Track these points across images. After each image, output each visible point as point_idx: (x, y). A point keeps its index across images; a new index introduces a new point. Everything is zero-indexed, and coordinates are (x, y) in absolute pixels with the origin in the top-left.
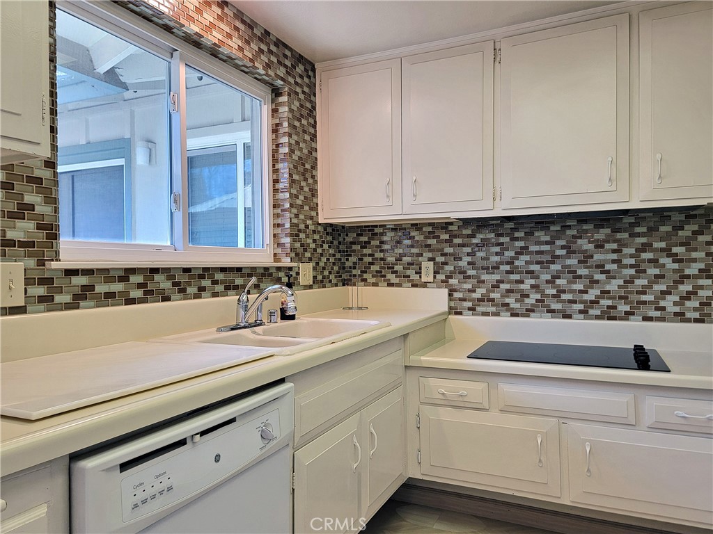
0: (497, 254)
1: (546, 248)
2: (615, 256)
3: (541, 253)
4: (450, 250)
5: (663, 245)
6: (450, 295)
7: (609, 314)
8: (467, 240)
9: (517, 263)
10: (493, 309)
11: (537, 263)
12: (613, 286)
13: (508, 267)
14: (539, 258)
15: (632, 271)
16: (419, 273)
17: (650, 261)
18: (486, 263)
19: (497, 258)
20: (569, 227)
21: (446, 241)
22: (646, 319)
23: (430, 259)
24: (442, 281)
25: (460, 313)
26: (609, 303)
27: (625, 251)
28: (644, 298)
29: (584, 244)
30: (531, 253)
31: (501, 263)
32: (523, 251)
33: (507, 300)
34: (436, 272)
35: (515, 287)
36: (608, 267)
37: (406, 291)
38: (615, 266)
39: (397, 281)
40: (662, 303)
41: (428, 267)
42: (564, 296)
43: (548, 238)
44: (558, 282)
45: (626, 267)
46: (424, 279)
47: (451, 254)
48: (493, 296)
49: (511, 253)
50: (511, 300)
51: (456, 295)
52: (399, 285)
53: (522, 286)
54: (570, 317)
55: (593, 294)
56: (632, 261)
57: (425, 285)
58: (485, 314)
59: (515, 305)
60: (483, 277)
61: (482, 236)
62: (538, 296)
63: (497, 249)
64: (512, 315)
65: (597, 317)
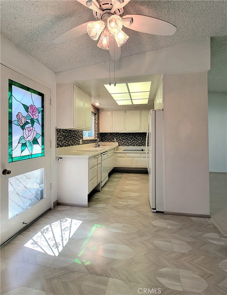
0: (125, 137)
1: (132, 137)
6: (119, 143)
7: (139, 146)
8: (121, 135)
9: (128, 139)
10: (125, 145)
11: (131, 139)
12: (140, 142)
16: (114, 140)
18: (124, 139)
22: (143, 146)
25: (120, 146)
26: (139, 144)
28: (143, 143)
29: (136, 136)
31: (126, 139)
32: (129, 137)
34: (116, 140)
36: (139, 139)
37: (112, 143)
39: (110, 141)
41: (115, 139)
42: (134, 143)
43: (132, 135)
44: (133, 141)
48: (125, 143)
49: (127, 137)
50: (127, 144)
53: (128, 142)
55: (137, 143)
57: (115, 142)
58: (123, 146)
60: (123, 141)
62: (131, 143)
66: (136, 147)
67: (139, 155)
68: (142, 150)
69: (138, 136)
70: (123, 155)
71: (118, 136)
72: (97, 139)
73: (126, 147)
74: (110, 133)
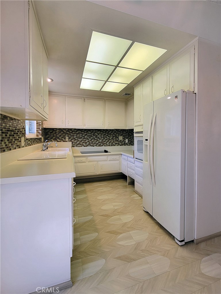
0: (81, 135)
1: (90, 134)
2: (101, 136)
3: (89, 135)
4: (72, 134)
5: (107, 134)
6: (72, 143)
7: (100, 146)
8: (75, 133)
9: (85, 137)
10: (81, 146)
11: (89, 137)
12: (100, 141)
13: (83, 138)
14: (89, 136)
15: (103, 138)
16: (65, 139)
17: (105, 137)
18: (79, 137)
19: (82, 136)
20: (94, 131)
21: (71, 132)
22: (105, 146)
23: (67, 136)
24: (70, 141)
25: (74, 147)
26: (100, 144)
27: (102, 135)
28: (104, 143)
29: (96, 134)
30: (87, 135)
31: (82, 137)
33: (83, 144)
34: (69, 139)
35: (85, 141)
36: (100, 138)
37: (62, 143)
38: (101, 138)
39: (60, 141)
40: (107, 143)
41: (67, 138)
42: (93, 143)
43: (90, 133)
44: (92, 140)
45: (102, 138)
46: (66, 140)
47: (72, 135)
48: (80, 143)
49: (84, 135)
50: (84, 144)
51: (73, 143)
52: (60, 142)
53: (86, 141)
54: (94, 146)
55: (98, 142)
56: (103, 137)
57: (66, 141)
58: (79, 147)
59: (85, 145)
60: (79, 140)
61: (79, 132)
62: (89, 143)
63: (81, 134)
64: (84, 147)
65: (98, 146)
66: (95, 147)
67: (105, 157)
68: (106, 151)
69: (98, 134)
70: (83, 159)
71: (72, 132)
72: (40, 136)
73: (83, 147)
74: (60, 129)
